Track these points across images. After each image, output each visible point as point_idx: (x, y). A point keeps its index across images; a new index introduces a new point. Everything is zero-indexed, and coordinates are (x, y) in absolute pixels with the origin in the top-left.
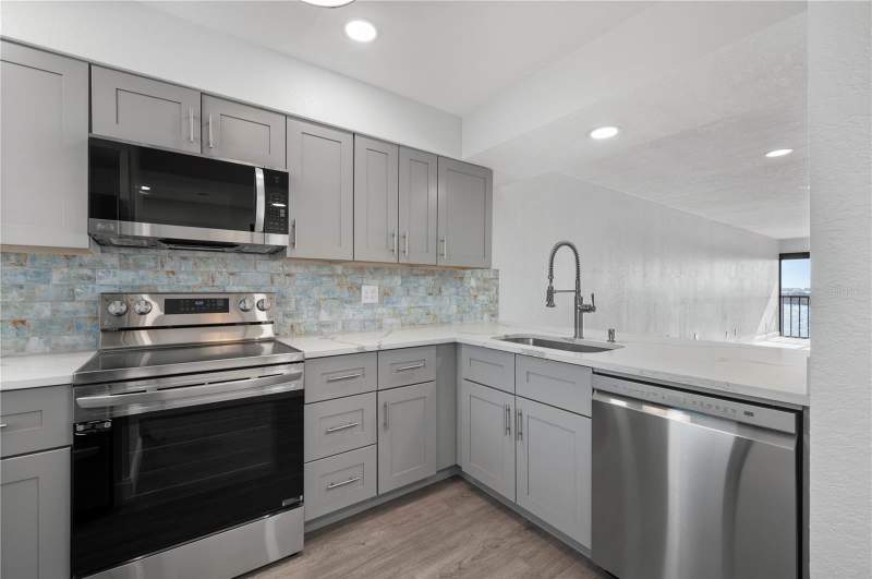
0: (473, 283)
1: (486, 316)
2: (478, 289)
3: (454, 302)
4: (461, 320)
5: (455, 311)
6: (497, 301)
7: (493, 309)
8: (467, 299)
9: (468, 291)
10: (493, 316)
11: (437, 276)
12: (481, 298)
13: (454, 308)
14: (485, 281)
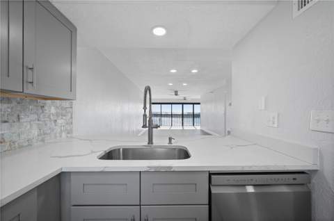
0: (53, 110)
1: (64, 135)
2: (57, 114)
3: (35, 127)
4: (43, 140)
5: (36, 133)
6: (72, 123)
7: (69, 128)
8: (48, 123)
9: (49, 117)
10: (68, 133)
11: (14, 104)
12: (60, 121)
13: (35, 132)
14: (63, 108)
